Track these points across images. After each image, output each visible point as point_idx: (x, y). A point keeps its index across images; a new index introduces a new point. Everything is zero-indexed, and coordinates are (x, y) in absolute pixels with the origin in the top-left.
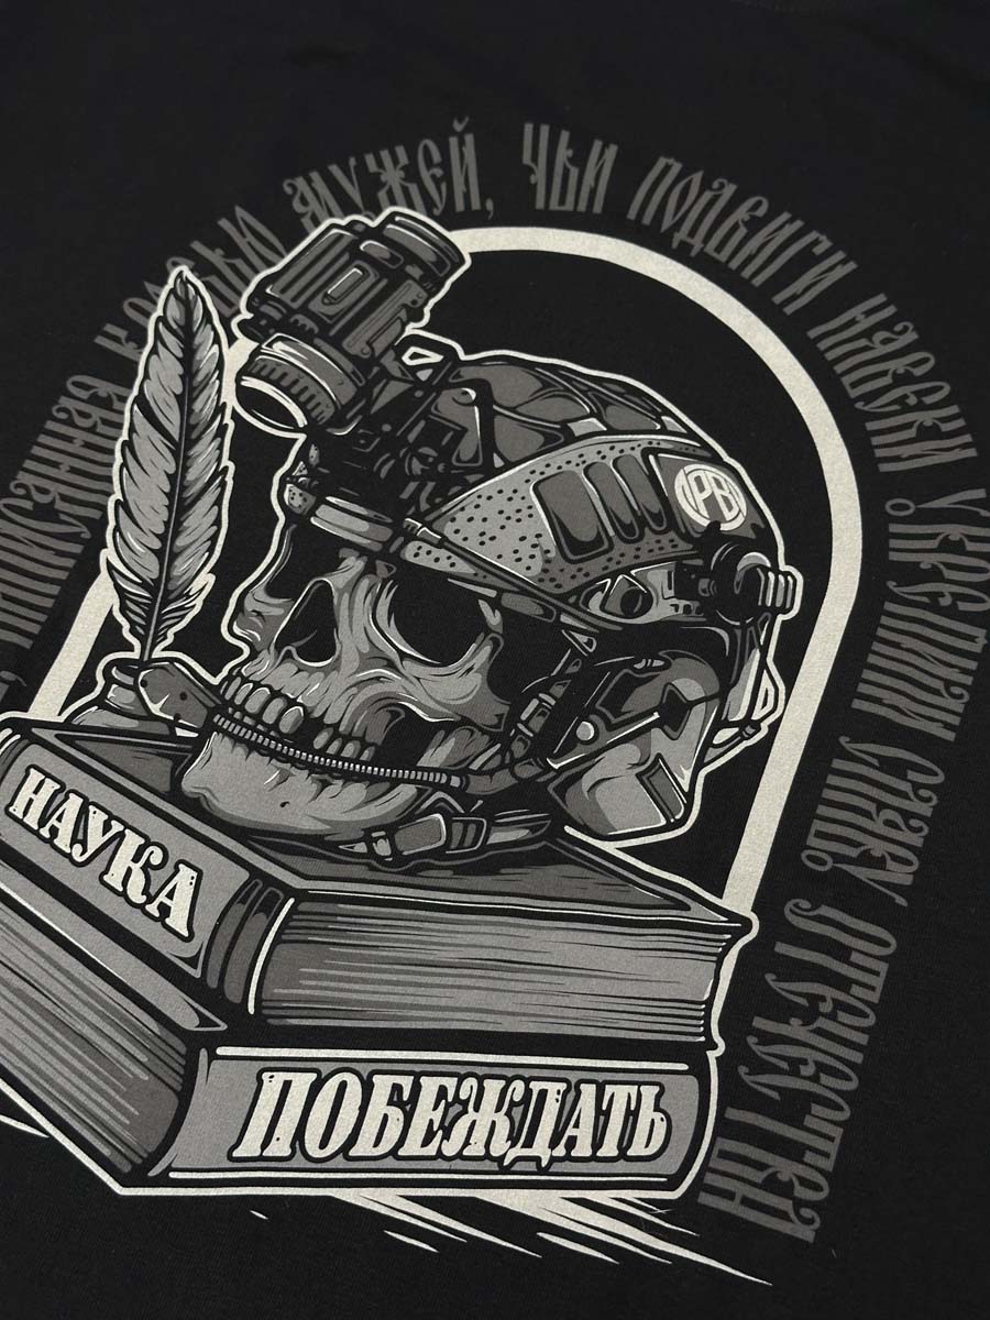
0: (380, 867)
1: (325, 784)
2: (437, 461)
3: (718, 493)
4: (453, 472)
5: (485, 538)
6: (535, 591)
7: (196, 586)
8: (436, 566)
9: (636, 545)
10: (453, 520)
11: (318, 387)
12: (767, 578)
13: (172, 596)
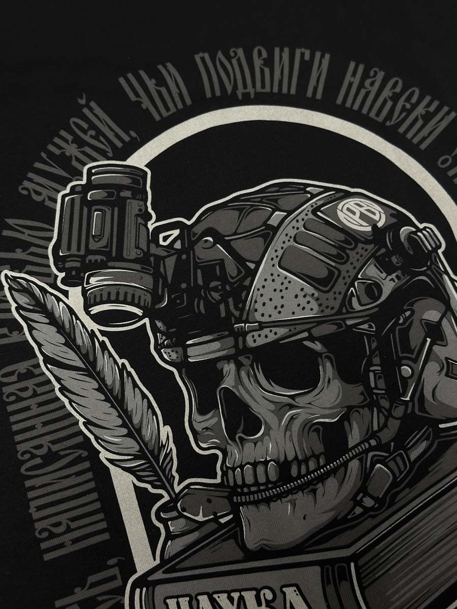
0: (376, 513)
1: (314, 492)
2: (223, 286)
3: (362, 210)
4: (235, 286)
5: (279, 309)
6: (324, 319)
7: (163, 438)
8: (269, 340)
9: (349, 263)
10: (256, 310)
11: (131, 288)
12: (419, 236)
13: (156, 452)
